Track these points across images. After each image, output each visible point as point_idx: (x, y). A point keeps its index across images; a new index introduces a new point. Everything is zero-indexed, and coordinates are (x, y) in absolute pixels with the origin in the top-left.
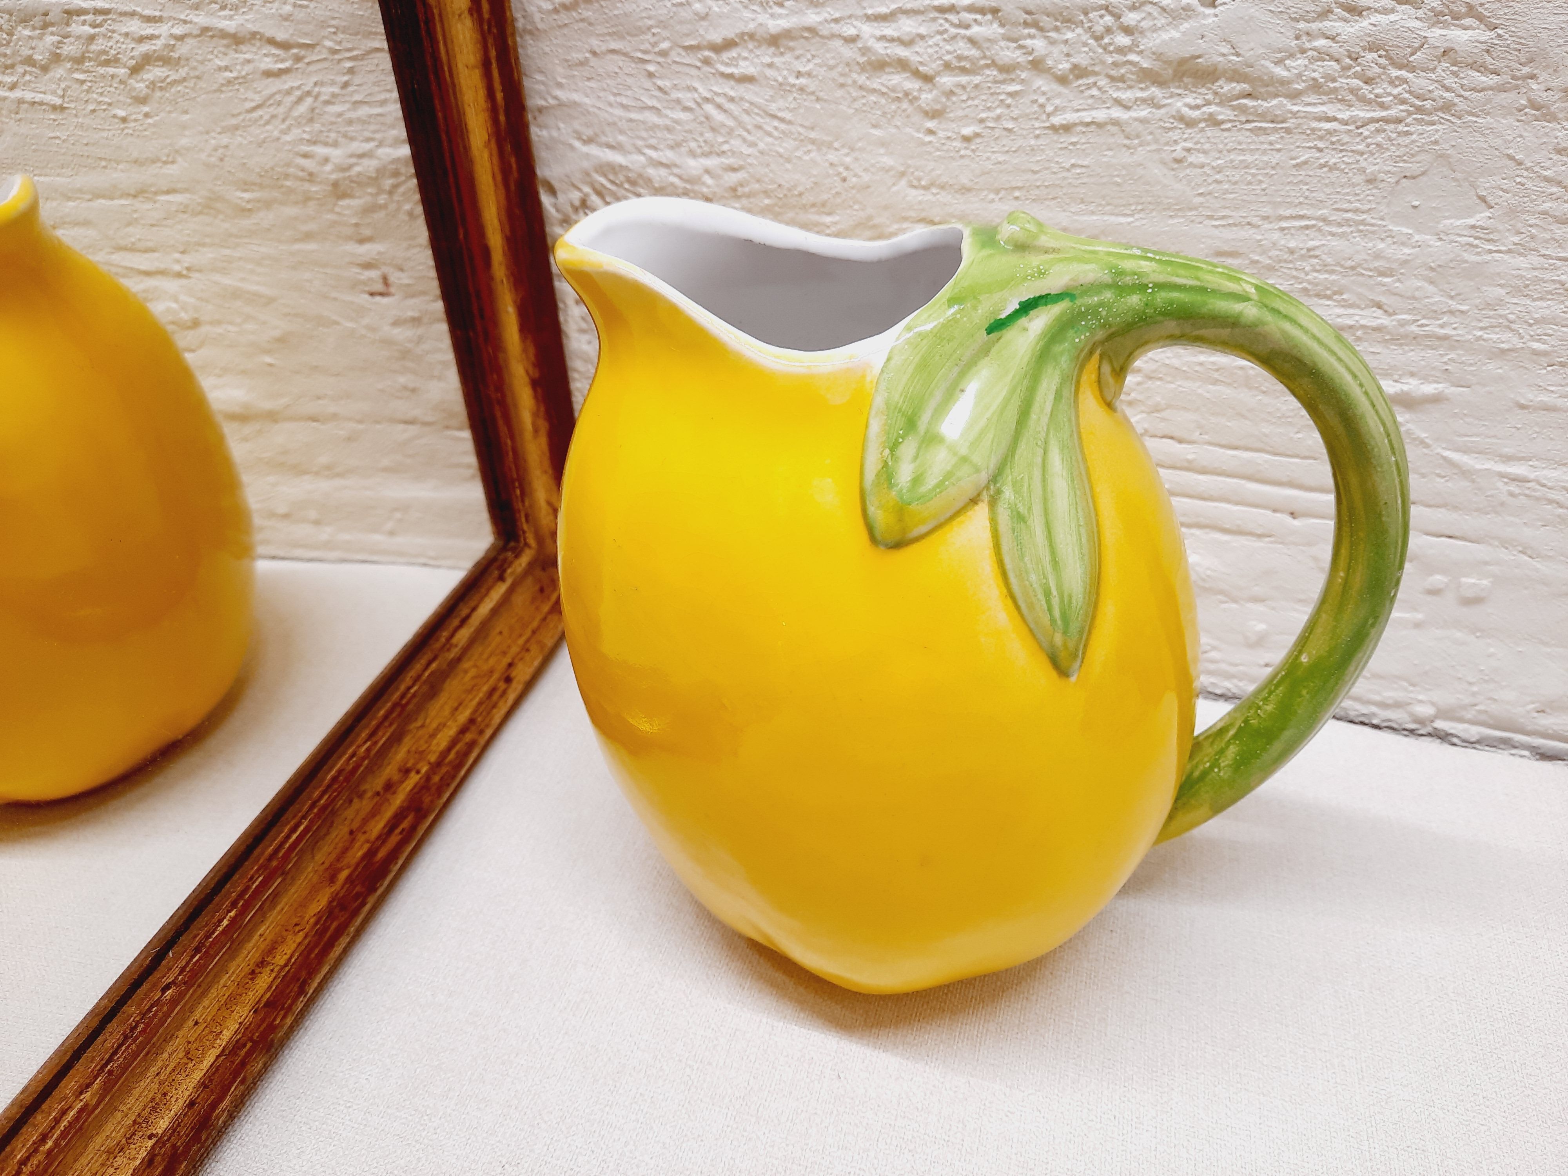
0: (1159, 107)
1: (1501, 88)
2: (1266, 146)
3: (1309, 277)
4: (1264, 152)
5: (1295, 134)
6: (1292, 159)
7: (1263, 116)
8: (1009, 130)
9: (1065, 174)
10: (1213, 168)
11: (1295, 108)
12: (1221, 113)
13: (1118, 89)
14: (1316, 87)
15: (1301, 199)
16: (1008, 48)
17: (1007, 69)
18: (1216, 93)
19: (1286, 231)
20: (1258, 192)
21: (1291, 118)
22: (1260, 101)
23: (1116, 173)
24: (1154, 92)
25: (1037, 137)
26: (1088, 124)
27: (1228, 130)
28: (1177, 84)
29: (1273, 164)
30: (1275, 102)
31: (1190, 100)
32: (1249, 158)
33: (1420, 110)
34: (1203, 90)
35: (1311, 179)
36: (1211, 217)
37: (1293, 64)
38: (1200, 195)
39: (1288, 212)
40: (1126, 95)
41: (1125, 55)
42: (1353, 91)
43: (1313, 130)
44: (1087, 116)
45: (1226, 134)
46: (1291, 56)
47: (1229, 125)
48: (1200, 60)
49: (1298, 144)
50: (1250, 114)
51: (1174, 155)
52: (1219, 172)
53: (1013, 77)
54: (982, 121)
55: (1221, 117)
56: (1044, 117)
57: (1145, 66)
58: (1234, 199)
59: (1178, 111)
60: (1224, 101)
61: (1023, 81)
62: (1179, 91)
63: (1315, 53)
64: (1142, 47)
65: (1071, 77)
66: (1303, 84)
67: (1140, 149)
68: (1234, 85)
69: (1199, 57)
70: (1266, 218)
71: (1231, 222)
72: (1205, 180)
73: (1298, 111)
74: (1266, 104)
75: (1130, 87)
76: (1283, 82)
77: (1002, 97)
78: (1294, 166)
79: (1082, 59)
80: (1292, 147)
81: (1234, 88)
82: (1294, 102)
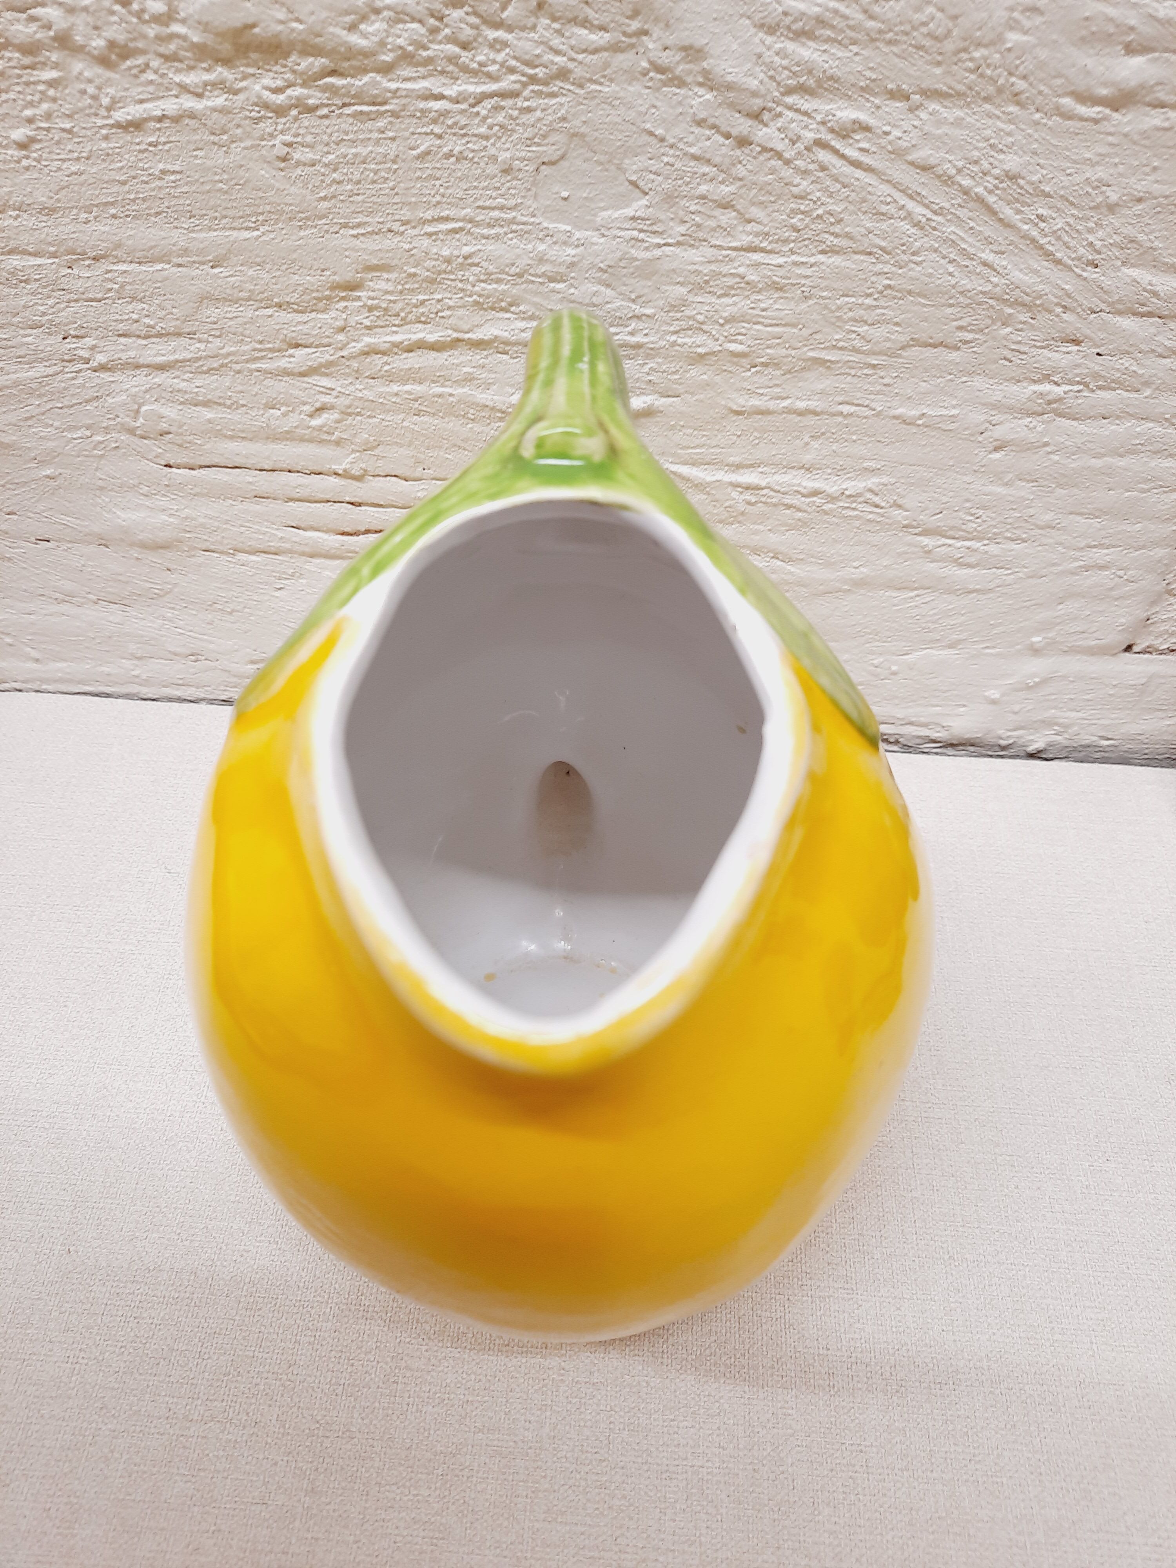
0: (236, 92)
1: (615, 48)
2: (376, 135)
3: (477, 288)
4: (377, 142)
5: (403, 117)
6: (412, 149)
7: (359, 98)
8: (69, 131)
9: (158, 183)
10: (326, 165)
11: (393, 86)
12: (309, 97)
13: (178, 71)
14: (406, 58)
15: (438, 198)
16: (18, 21)
17: (30, 49)
18: (294, 72)
19: (434, 237)
20: (387, 191)
21: (392, 98)
22: (349, 79)
23: (217, 178)
24: (221, 73)
25: (106, 138)
26: (160, 119)
27: (326, 117)
28: (245, 62)
29: (392, 156)
30: (366, 79)
31: (267, 81)
32: (363, 151)
33: (533, 79)
34: (277, 68)
35: (440, 172)
36: (345, 226)
37: (370, 29)
38: (324, 199)
39: (428, 215)
40: (191, 79)
41: (167, 26)
42: (452, 60)
43: (423, 111)
44: (155, 108)
45: (326, 122)
46: (364, 18)
47: (325, 111)
48: (256, 30)
49: (411, 130)
50: (344, 95)
51: (275, 151)
52: (335, 170)
53: (41, 59)
54: (30, 121)
55: (311, 102)
56: (103, 112)
57: (195, 39)
58: (363, 201)
59: (259, 97)
60: (309, 80)
61: (56, 66)
62: (251, 71)
63: (391, 14)
64: (182, 14)
65: (114, 57)
66: (391, 55)
67: (234, 145)
68: (311, 59)
69: (254, 26)
70: (406, 223)
71: (370, 229)
72: (323, 181)
73: (398, 90)
74: (358, 83)
75: (191, 68)
76: (366, 54)
77: (41, 87)
78: (418, 157)
79: (116, 32)
80: (407, 134)
81: (312, 64)
82: (389, 77)
